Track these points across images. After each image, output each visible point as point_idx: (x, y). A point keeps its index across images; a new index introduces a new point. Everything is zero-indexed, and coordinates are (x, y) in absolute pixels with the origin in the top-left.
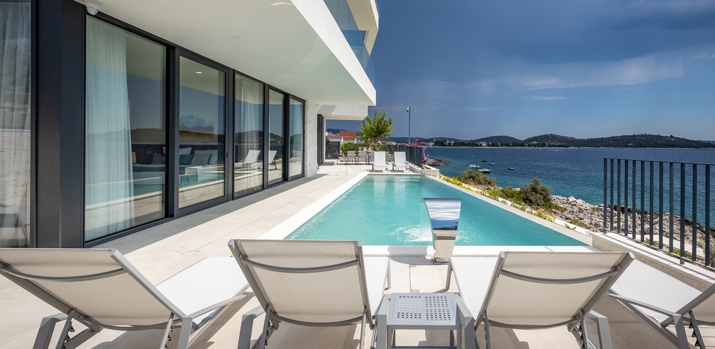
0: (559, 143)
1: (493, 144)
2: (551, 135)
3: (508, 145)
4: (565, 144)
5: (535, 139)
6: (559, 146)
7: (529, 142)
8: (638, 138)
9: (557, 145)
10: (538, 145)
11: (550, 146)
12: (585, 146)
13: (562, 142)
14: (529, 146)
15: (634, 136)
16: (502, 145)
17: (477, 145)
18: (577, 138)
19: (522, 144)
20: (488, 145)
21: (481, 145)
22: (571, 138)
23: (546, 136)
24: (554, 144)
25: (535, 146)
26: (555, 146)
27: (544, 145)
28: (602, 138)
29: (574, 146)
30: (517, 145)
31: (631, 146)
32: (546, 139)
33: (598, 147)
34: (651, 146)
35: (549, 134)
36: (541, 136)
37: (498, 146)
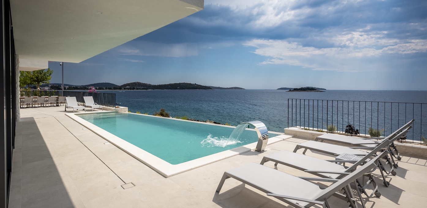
0: (143, 87)
1: (100, 88)
2: (137, 82)
3: (111, 89)
4: (146, 88)
5: (128, 85)
6: (142, 89)
7: (124, 87)
8: (181, 84)
9: (141, 88)
10: (130, 89)
11: (137, 89)
12: (156, 89)
13: (144, 86)
14: (124, 89)
15: (180, 83)
16: (106, 89)
17: (88, 89)
18: (152, 84)
19: (120, 88)
20: (96, 89)
21: (90, 89)
22: (149, 84)
23: (135, 83)
24: (140, 88)
25: (128, 89)
26: (140, 89)
27: (134, 89)
28: (165, 85)
29: (151, 89)
30: (117, 89)
31: (178, 89)
32: (134, 85)
33: (163, 89)
34: (187, 89)
35: (136, 82)
36: (132, 83)
37: (103, 89)
